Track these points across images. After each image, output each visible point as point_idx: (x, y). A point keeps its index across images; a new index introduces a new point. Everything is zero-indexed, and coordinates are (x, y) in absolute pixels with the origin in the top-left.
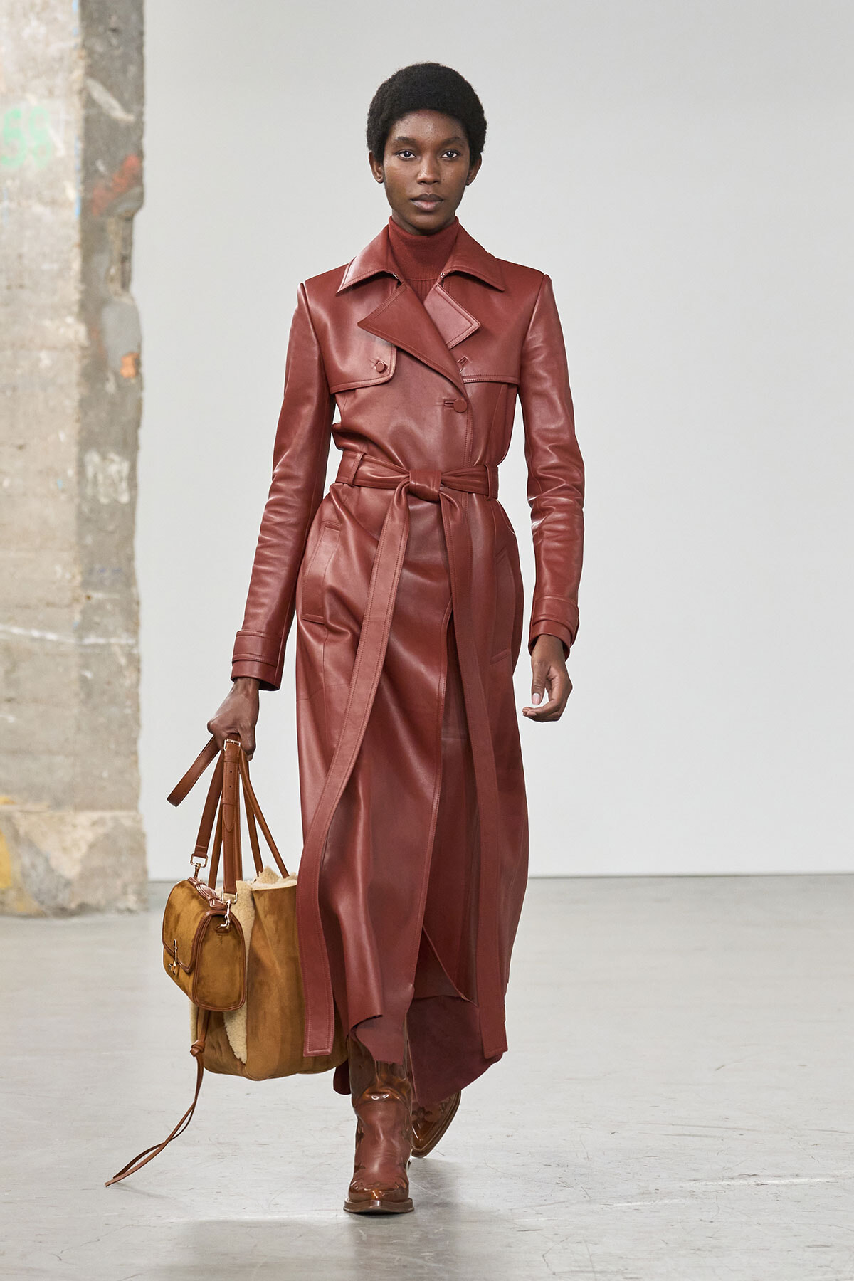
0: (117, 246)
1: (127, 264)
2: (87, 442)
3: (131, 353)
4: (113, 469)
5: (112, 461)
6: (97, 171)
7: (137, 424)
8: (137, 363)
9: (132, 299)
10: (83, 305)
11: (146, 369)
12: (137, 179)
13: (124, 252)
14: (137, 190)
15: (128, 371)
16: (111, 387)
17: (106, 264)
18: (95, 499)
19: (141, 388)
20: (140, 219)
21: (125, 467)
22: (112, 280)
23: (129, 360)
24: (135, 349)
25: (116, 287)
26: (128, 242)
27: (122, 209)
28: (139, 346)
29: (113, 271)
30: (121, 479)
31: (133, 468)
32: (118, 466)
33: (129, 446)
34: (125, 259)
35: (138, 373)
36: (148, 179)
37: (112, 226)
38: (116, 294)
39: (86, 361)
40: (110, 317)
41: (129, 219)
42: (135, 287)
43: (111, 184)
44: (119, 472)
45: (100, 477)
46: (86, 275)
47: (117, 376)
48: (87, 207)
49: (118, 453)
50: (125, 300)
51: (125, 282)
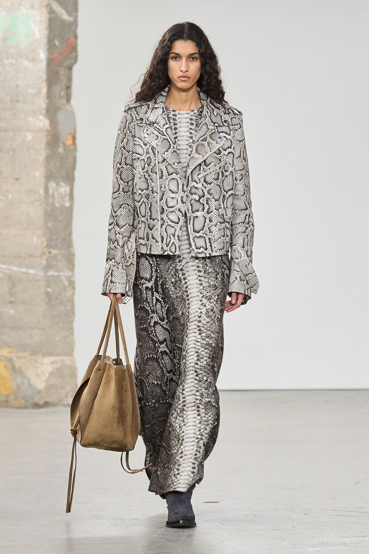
0: (64, 81)
1: (69, 90)
2: (50, 176)
3: (71, 134)
4: (62, 190)
5: (62, 186)
6: (55, 45)
7: (74, 168)
8: (74, 139)
9: (72, 107)
10: (48, 110)
11: (78, 142)
12: (74, 49)
13: (68, 84)
14: (74, 54)
15: (69, 142)
16: (61, 150)
17: (59, 90)
18: (53, 205)
19: (76, 150)
20: (75, 68)
21: (68, 189)
22: (62, 98)
23: (70, 137)
24: (73, 132)
25: (64, 101)
26: (69, 79)
27: (67, 63)
28: (75, 130)
29: (62, 93)
30: (66, 195)
31: (72, 190)
32: (64, 189)
33: (70, 179)
34: (68, 88)
35: (74, 143)
36: (80, 49)
37: (62, 71)
38: (64, 105)
39: (49, 137)
40: (61, 116)
41: (70, 68)
42: (73, 101)
43: (61, 51)
44: (65, 192)
45: (56, 194)
46: (49, 96)
47: (64, 144)
48: (50, 62)
49: (65, 183)
50: (68, 107)
51: (68, 99)
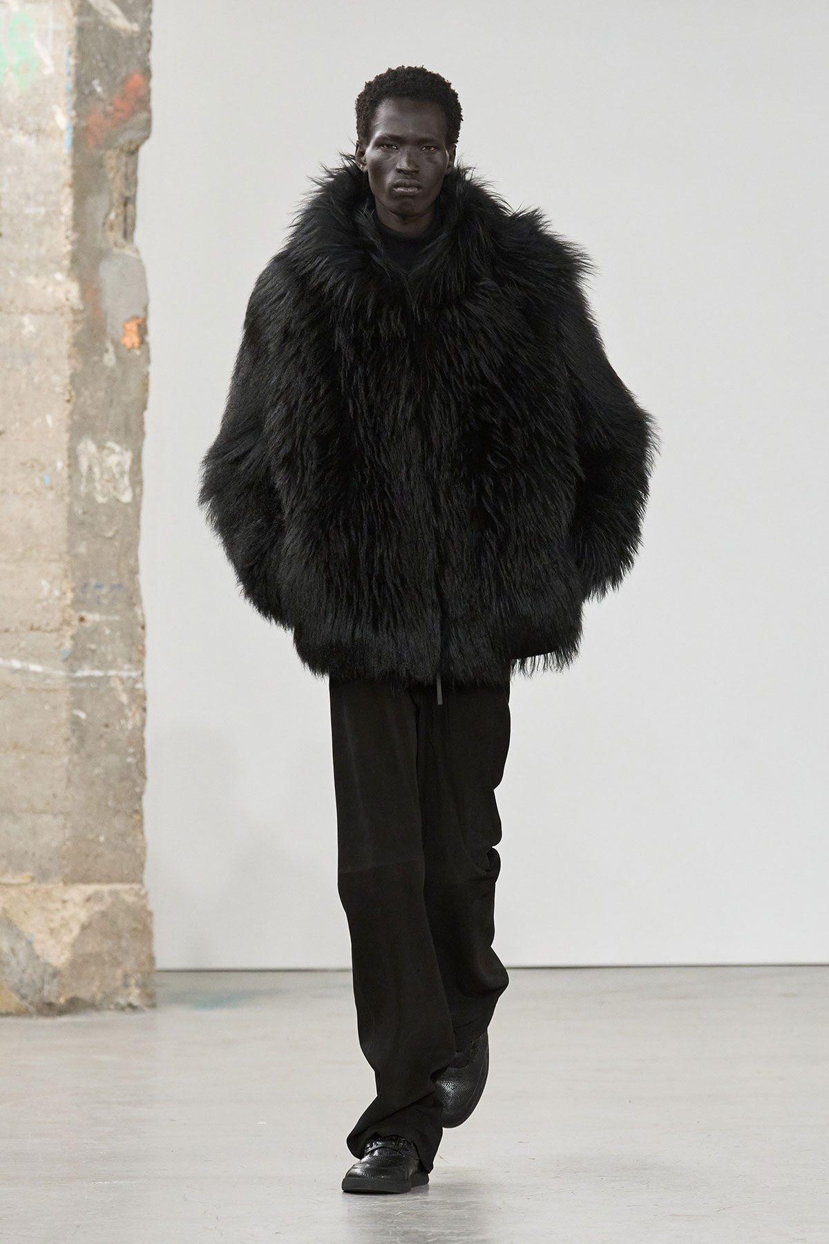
0: (117, 186)
1: (130, 207)
2: (80, 427)
3: (137, 318)
4: (112, 460)
5: (112, 451)
6: (93, 92)
7: (144, 407)
8: (143, 330)
9: (137, 251)
10: (75, 259)
11: (151, 338)
12: (143, 102)
13: (127, 194)
14: (143, 116)
15: (131, 339)
16: (110, 359)
17: (103, 207)
18: (90, 498)
19: (148, 361)
20: (144, 151)
21: (128, 458)
22: (111, 228)
23: (133, 326)
24: (141, 313)
25: (116, 235)
26: (131, 180)
27: (123, 140)
28: (146, 309)
29: (112, 216)
30: (122, 474)
31: (137, 460)
32: (118, 458)
33: (133, 434)
34: (128, 201)
35: (143, 342)
36: (155, 104)
37: (112, 159)
38: (116, 244)
39: (79, 327)
40: (108, 273)
41: (133, 152)
42: (139, 235)
43: (110, 109)
44: (119, 464)
45: (96, 470)
46: (79, 221)
47: (117, 345)
48: (80, 137)
49: (118, 443)
50: (128, 252)
51: (128, 233)
